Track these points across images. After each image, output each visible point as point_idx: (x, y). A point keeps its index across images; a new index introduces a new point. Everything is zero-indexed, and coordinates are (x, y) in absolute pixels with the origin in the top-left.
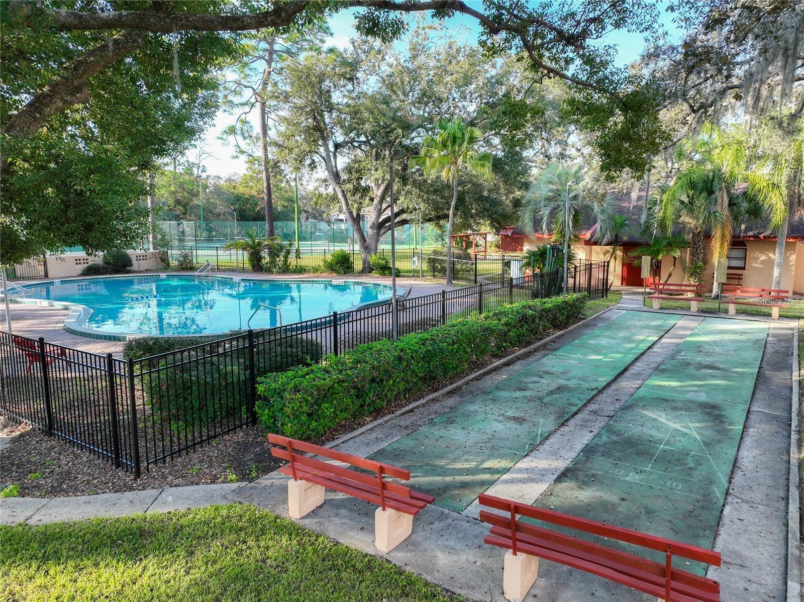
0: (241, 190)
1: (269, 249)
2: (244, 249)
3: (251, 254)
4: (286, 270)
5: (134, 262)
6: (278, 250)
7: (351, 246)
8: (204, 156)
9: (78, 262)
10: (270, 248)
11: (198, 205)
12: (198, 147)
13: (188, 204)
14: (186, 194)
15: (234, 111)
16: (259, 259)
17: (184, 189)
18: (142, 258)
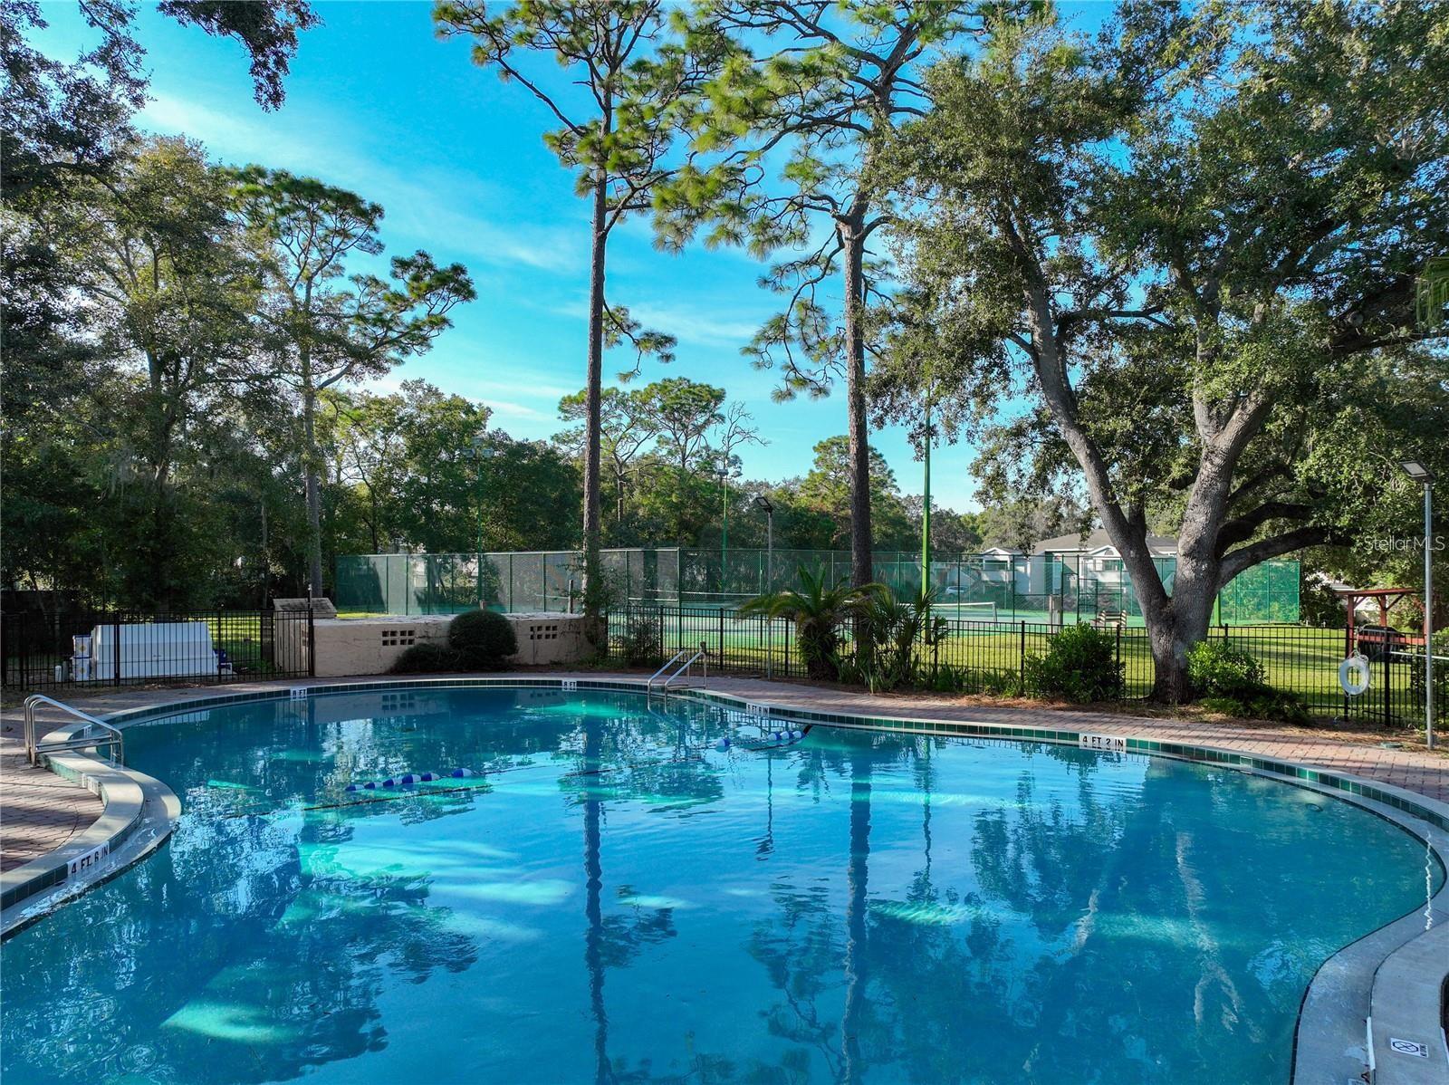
0: (803, 500)
1: (857, 617)
2: (789, 617)
3: (807, 631)
4: (904, 680)
5: (523, 642)
6: (882, 621)
7: (1057, 616)
8: (737, 437)
9: (389, 638)
10: (859, 613)
11: (719, 530)
12: (727, 420)
13: (701, 528)
14: (699, 511)
15: (786, 283)
16: (832, 643)
17: (696, 500)
18: (543, 632)
